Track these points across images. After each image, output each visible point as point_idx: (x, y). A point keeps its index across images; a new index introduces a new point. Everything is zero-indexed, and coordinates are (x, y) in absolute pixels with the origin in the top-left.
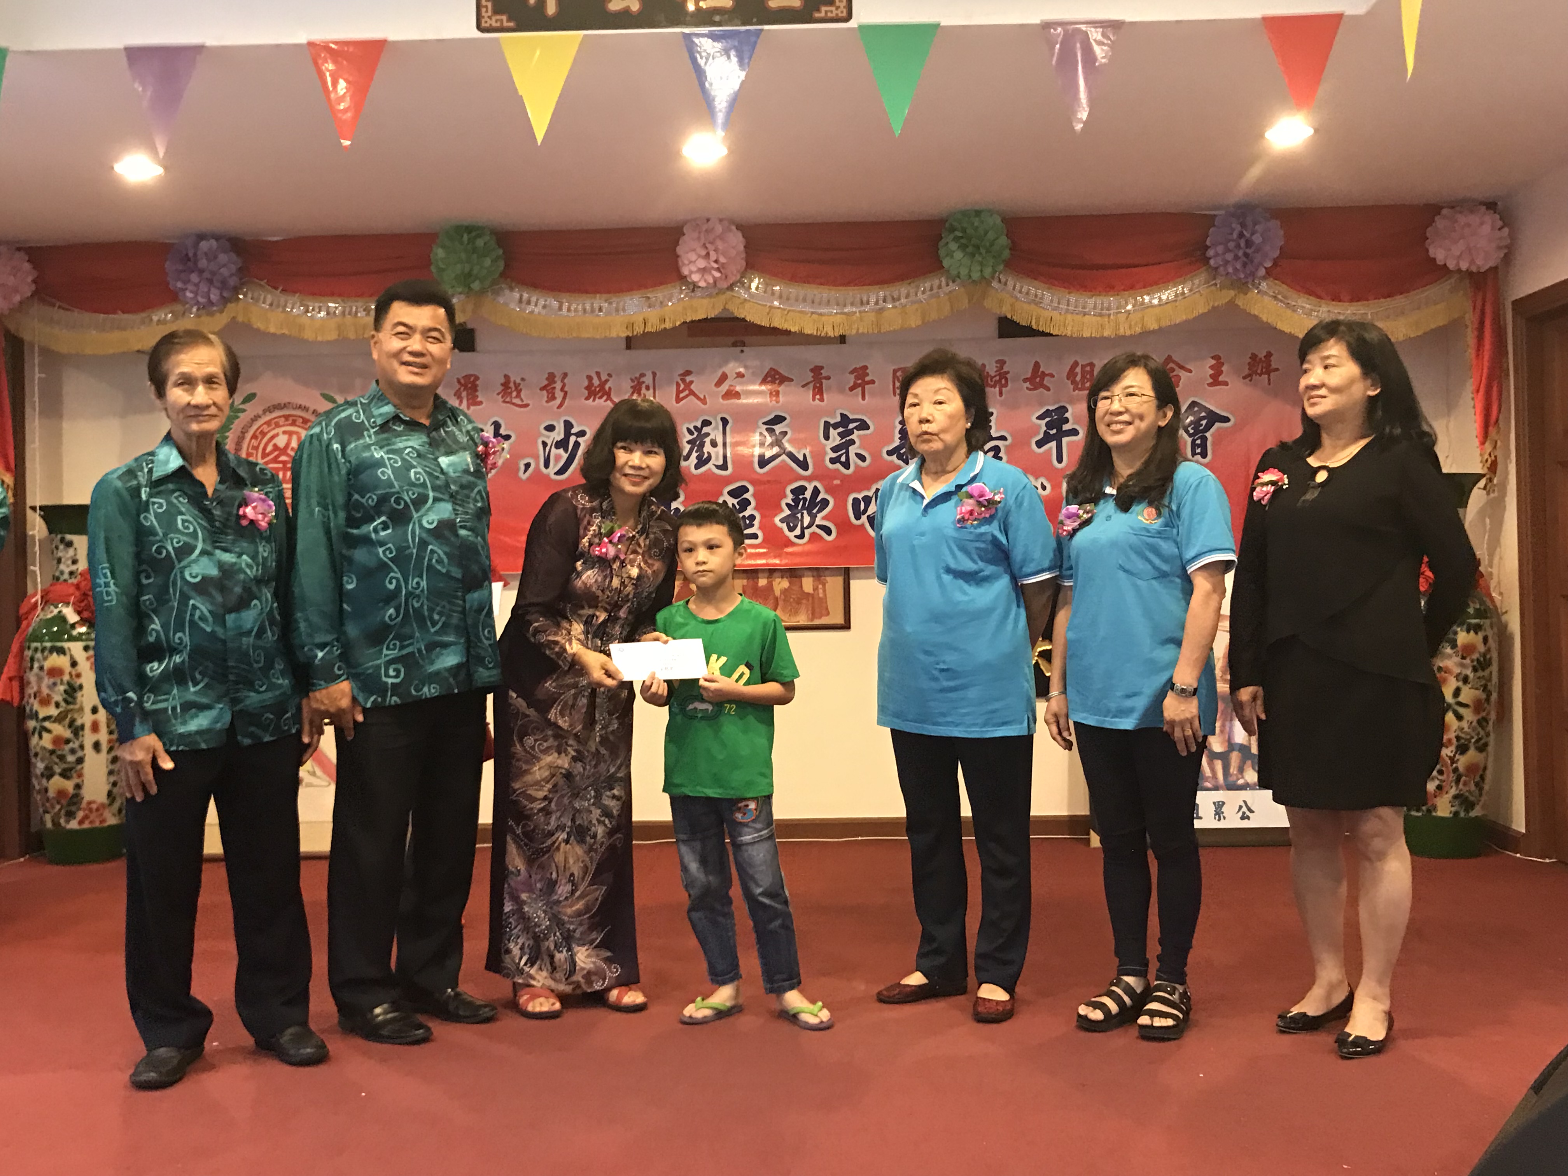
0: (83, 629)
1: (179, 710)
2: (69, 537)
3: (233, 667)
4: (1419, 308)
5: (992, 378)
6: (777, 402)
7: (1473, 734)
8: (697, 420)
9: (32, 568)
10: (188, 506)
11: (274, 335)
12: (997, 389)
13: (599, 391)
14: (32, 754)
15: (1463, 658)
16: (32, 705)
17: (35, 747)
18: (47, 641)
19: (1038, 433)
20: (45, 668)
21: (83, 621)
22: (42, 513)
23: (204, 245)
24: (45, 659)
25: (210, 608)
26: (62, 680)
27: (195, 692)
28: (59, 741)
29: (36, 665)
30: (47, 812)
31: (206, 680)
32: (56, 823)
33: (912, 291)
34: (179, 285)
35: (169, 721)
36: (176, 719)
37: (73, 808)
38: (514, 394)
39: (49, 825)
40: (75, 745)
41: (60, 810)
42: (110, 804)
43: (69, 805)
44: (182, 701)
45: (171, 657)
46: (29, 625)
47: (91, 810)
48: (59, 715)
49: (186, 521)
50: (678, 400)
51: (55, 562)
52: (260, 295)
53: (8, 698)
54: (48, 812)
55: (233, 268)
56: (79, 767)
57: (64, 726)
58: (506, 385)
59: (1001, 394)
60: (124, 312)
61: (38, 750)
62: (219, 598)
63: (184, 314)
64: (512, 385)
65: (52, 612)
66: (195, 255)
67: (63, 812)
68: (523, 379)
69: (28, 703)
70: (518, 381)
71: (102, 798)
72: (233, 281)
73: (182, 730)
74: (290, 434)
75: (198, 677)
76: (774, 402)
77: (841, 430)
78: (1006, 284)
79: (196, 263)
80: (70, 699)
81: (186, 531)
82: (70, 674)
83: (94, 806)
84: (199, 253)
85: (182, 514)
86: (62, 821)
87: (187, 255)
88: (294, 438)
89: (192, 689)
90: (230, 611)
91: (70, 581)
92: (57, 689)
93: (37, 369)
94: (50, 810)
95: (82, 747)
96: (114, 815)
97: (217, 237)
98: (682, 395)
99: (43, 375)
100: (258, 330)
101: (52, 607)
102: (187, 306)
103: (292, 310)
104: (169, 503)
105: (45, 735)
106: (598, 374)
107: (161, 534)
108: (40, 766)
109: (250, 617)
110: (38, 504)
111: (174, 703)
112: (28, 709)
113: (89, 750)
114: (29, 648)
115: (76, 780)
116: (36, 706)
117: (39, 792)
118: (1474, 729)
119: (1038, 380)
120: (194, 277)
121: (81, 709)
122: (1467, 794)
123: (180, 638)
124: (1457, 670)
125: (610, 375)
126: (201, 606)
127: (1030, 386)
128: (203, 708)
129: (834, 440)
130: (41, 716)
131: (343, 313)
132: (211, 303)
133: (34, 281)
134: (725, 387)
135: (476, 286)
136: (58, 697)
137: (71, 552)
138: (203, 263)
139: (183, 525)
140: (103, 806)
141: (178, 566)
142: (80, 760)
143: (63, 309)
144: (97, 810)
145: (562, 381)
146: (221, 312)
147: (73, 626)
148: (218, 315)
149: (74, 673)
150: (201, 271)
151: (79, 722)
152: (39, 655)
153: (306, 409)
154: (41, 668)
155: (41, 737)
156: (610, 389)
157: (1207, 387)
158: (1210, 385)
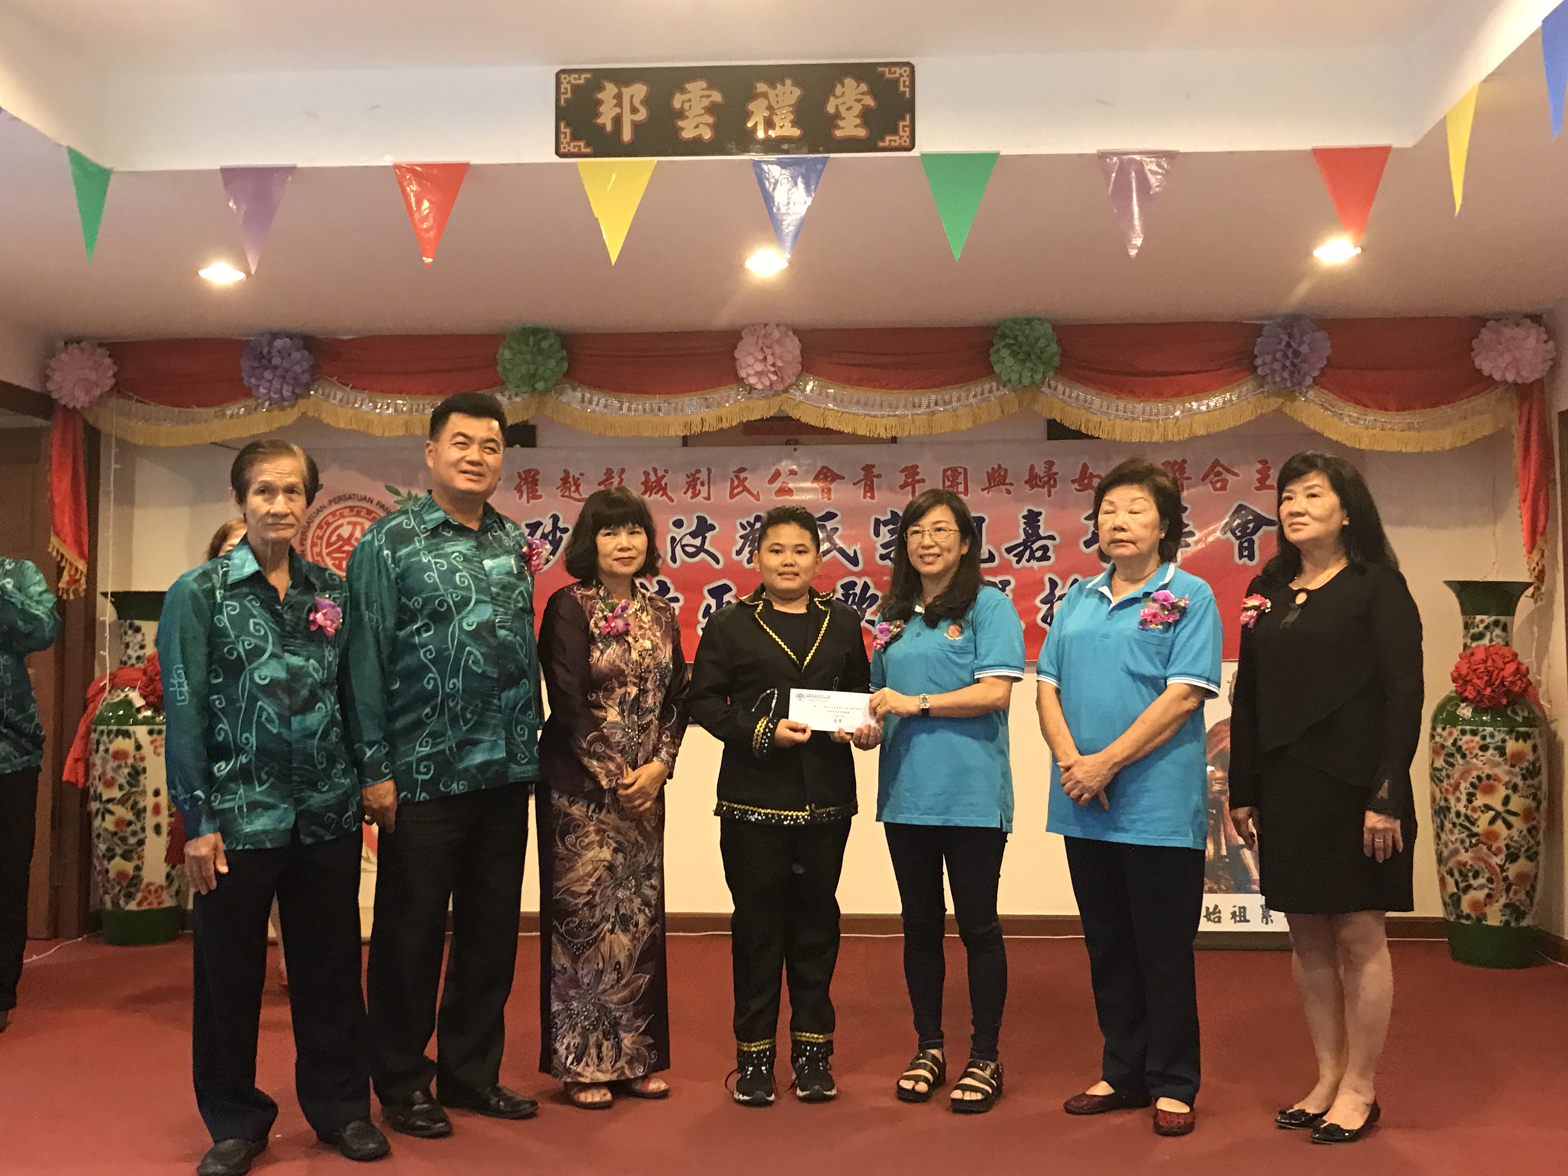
0: (149, 713)
1: (245, 810)
2: (137, 623)
3: (296, 768)
4: (1465, 418)
5: (1041, 478)
6: (829, 499)
7: (1523, 843)
8: (750, 516)
9: (102, 652)
10: (260, 610)
11: (343, 429)
12: (1046, 490)
13: (655, 487)
14: (94, 835)
15: (1513, 766)
16: (97, 787)
17: (97, 829)
18: (115, 724)
19: (1086, 533)
20: (111, 751)
21: (148, 706)
22: (113, 600)
23: (278, 343)
24: (111, 742)
25: (277, 710)
26: (126, 763)
27: (261, 792)
28: (122, 823)
29: (102, 748)
30: (105, 892)
31: (272, 780)
32: (116, 903)
33: (963, 395)
34: (253, 381)
35: (236, 820)
36: (242, 818)
37: (132, 890)
38: (573, 489)
39: (109, 905)
40: (136, 827)
41: (120, 891)
42: (169, 886)
43: (127, 886)
44: (248, 800)
45: (237, 756)
46: (95, 708)
47: (150, 892)
48: (123, 796)
49: (258, 624)
50: (732, 496)
51: (123, 647)
52: (330, 391)
53: (73, 780)
54: (107, 893)
55: (306, 365)
56: (140, 849)
57: (127, 809)
58: (565, 480)
59: (1049, 495)
60: (198, 406)
61: (101, 831)
62: (287, 701)
63: (256, 409)
64: (571, 480)
65: (118, 696)
66: (269, 352)
67: (123, 893)
68: (582, 474)
69: (92, 785)
70: (577, 476)
71: (161, 880)
72: (305, 378)
73: (248, 829)
74: (354, 524)
75: (264, 777)
76: (826, 500)
77: (891, 527)
78: (1055, 389)
79: (270, 360)
80: (133, 782)
81: (257, 634)
82: (134, 757)
83: (153, 888)
84: (274, 351)
85: (254, 617)
86: (122, 902)
87: (261, 353)
88: (359, 528)
89: (258, 789)
90: (295, 713)
91: (137, 666)
92: (120, 772)
93: (113, 462)
94: (110, 891)
95: (143, 829)
96: (172, 897)
97: (290, 336)
98: (735, 491)
99: (118, 466)
100: (328, 425)
101: (119, 691)
102: (260, 401)
103: (361, 405)
104: (242, 606)
105: (108, 817)
106: (655, 470)
107: (233, 636)
108: (102, 847)
109: (315, 719)
110: (110, 590)
111: (240, 803)
112: (92, 791)
113: (150, 831)
114: (95, 731)
115: (136, 862)
116: (101, 789)
117: (100, 873)
118: (1524, 838)
119: (1086, 481)
120: (268, 375)
121: (144, 792)
122: (1517, 903)
123: (247, 738)
124: (1506, 778)
125: (666, 471)
126: (268, 707)
127: (1078, 487)
128: (268, 807)
129: (885, 536)
130: (104, 798)
131: (411, 410)
132: (283, 399)
133: (115, 375)
134: (777, 485)
135: (540, 386)
136: (122, 780)
137: (139, 637)
138: (276, 361)
139: (254, 628)
140: (161, 887)
141: (248, 668)
142: (141, 843)
143: (141, 402)
144: (156, 891)
145: (620, 476)
146: (293, 407)
147: (139, 710)
148: (289, 409)
149: (137, 756)
150: (276, 368)
151: (141, 805)
152: (105, 738)
153: (371, 501)
154: (107, 751)
155: (103, 819)
156: (666, 484)
157: (1254, 490)
158: (1256, 488)
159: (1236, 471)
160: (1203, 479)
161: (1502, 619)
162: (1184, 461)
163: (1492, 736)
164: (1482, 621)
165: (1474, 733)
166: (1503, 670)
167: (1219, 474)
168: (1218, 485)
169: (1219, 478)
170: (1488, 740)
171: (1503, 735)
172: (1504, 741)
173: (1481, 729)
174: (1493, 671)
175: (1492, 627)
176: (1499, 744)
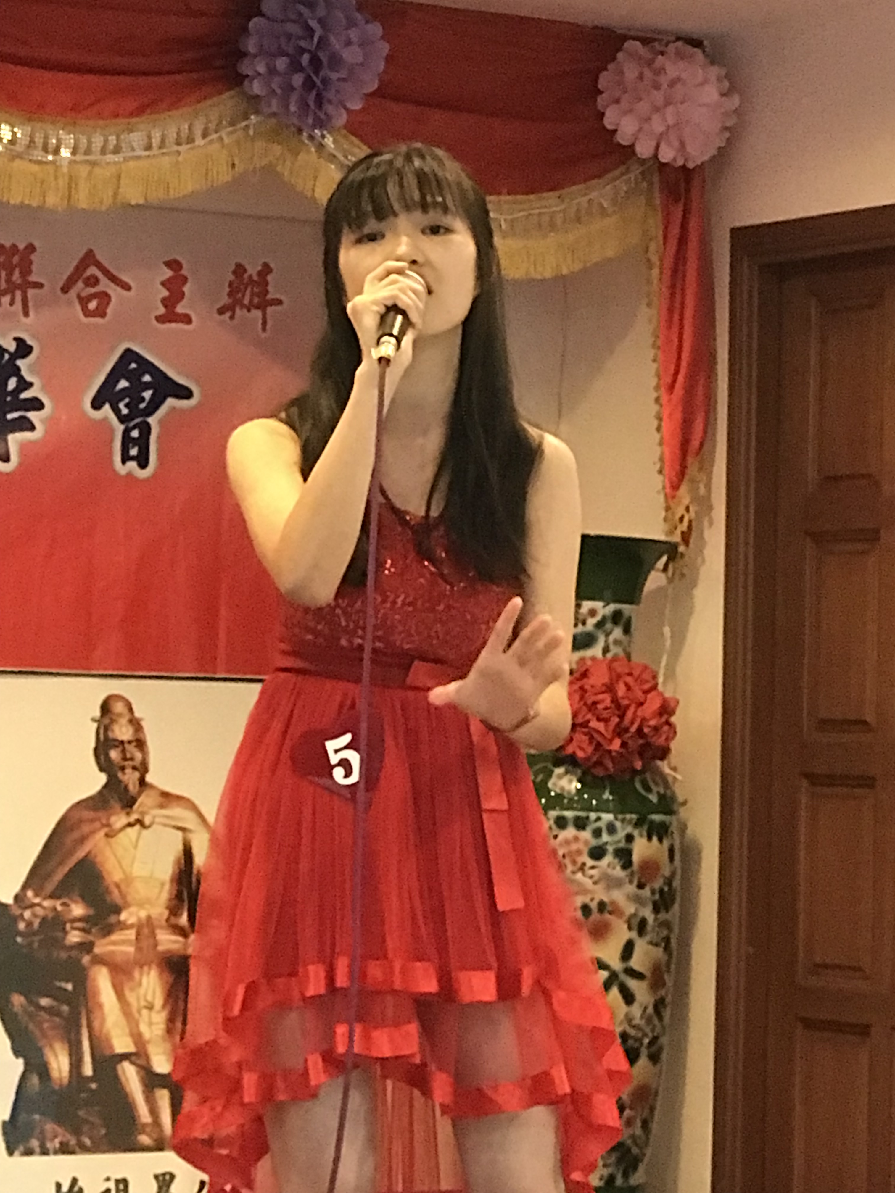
7: (648, 1030)
118: (649, 1021)
122: (629, 1142)
124: (630, 909)
157: (155, 322)
158: (160, 319)
159: (125, 278)
160: (65, 289)
161: (626, 608)
162: (31, 248)
163: (611, 829)
164: (593, 613)
165: (581, 824)
166: (641, 704)
167: (93, 281)
168: (93, 305)
169: (93, 290)
170: (605, 837)
171: (629, 829)
172: (630, 838)
173: (593, 816)
174: (628, 707)
175: (609, 626)
176: (622, 845)
